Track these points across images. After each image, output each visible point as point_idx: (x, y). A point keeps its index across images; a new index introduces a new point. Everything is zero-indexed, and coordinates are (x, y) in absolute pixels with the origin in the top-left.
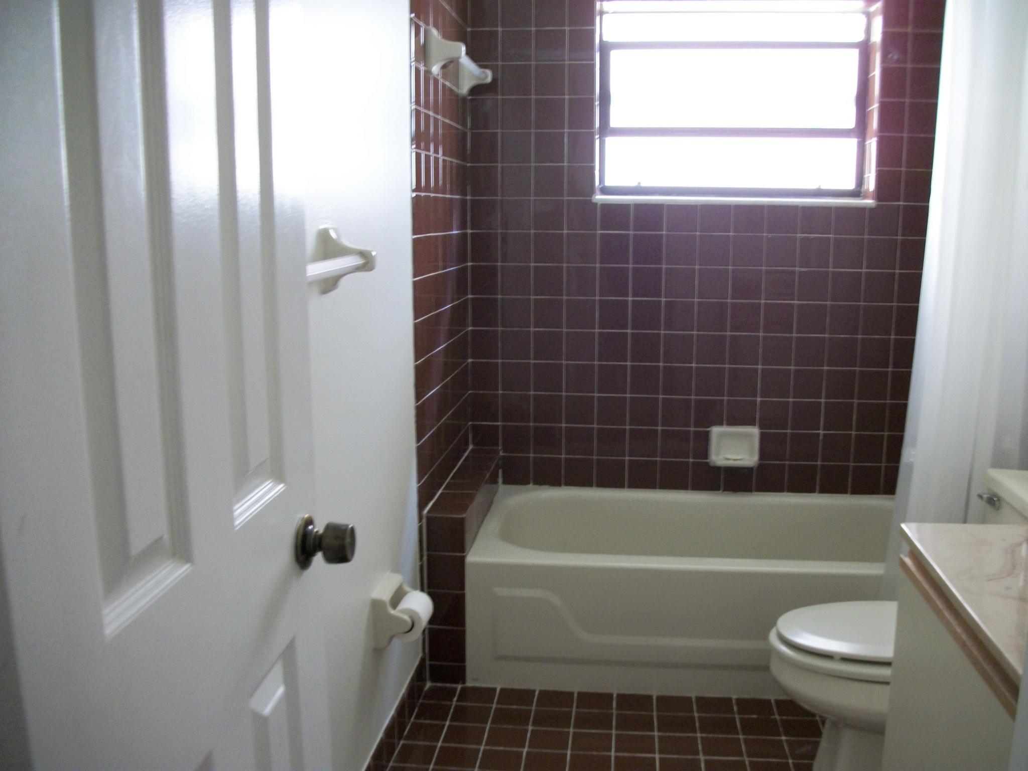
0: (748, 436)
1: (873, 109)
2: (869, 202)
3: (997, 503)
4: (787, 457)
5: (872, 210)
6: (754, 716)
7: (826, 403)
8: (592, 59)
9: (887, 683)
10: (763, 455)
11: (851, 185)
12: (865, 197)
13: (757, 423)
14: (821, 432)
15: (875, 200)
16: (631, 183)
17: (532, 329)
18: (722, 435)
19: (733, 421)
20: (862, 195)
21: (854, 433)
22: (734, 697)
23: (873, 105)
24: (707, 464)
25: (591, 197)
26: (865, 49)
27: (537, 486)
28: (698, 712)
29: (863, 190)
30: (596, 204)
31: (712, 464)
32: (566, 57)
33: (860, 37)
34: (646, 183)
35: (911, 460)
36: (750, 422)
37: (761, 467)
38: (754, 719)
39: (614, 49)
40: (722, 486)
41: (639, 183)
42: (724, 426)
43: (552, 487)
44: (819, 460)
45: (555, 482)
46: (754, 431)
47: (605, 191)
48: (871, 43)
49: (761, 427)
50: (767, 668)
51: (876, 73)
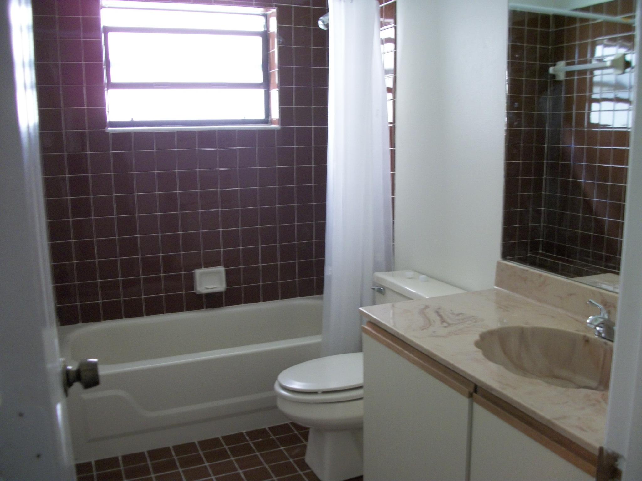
0: (218, 273)
1: (275, 72)
2: (277, 126)
3: (383, 291)
4: (242, 282)
5: (278, 131)
6: (260, 440)
7: (262, 247)
8: (100, 38)
9: (361, 399)
10: (229, 283)
11: (262, 116)
12: (272, 123)
13: (222, 264)
14: (260, 265)
15: (280, 125)
16: (127, 119)
17: (71, 219)
18: (202, 274)
19: (207, 265)
20: (270, 122)
21: (279, 263)
22: (244, 431)
23: (274, 69)
24: (194, 293)
25: (105, 129)
26: (266, 36)
27: (85, 324)
28: (227, 445)
29: (270, 119)
30: (108, 133)
31: (198, 293)
32: (82, 36)
33: (262, 29)
34: (137, 119)
35: (330, 273)
36: (217, 264)
37: (228, 291)
38: (261, 441)
39: (110, 32)
40: (205, 306)
41: (132, 119)
42: (202, 268)
43: (95, 323)
44: (260, 282)
45: (97, 319)
46: (221, 269)
47: (113, 124)
48: (269, 32)
49: (225, 266)
50: (275, 407)
51: (275, 51)
